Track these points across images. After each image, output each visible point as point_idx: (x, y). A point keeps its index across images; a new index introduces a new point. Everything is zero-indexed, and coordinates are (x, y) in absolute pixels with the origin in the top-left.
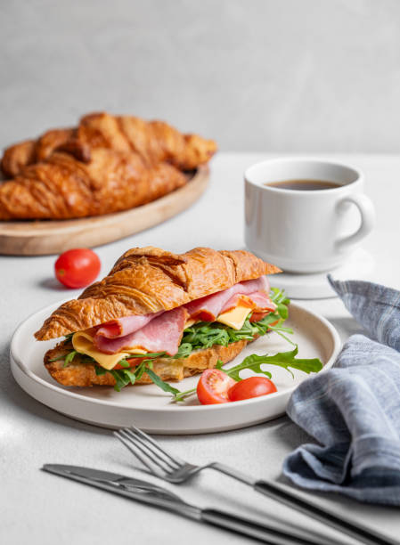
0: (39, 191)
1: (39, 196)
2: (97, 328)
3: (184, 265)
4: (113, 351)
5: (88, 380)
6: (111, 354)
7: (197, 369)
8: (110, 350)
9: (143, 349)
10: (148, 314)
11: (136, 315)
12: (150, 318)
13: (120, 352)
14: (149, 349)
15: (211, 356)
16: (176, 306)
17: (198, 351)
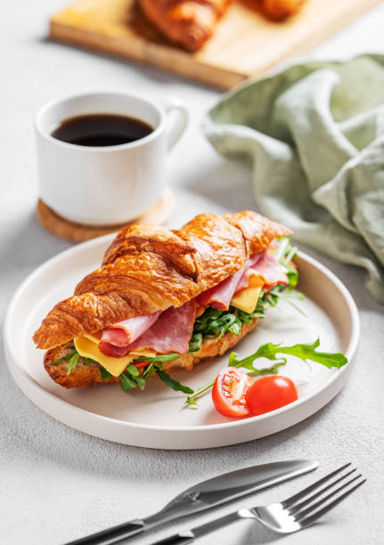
4: (118, 354)
9: (152, 350)
10: (155, 313)
11: (143, 315)
12: (158, 315)
13: (127, 354)
14: (158, 349)
15: (222, 344)
16: (186, 301)
17: (209, 342)
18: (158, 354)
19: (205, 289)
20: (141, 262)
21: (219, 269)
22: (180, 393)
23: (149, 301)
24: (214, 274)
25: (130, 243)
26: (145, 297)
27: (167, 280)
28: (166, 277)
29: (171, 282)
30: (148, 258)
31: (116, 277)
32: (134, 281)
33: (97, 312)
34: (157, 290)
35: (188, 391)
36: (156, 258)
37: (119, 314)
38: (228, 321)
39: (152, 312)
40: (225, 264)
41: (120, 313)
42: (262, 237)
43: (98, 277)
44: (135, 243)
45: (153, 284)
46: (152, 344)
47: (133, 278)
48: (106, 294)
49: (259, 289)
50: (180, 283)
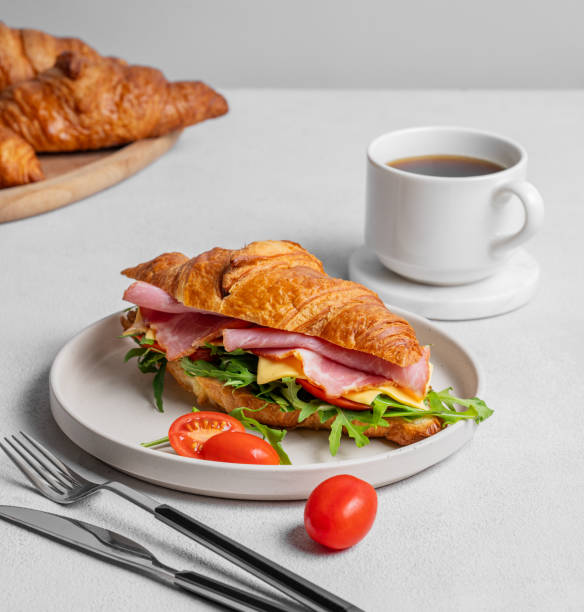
0: (12, 115)
1: (11, 121)
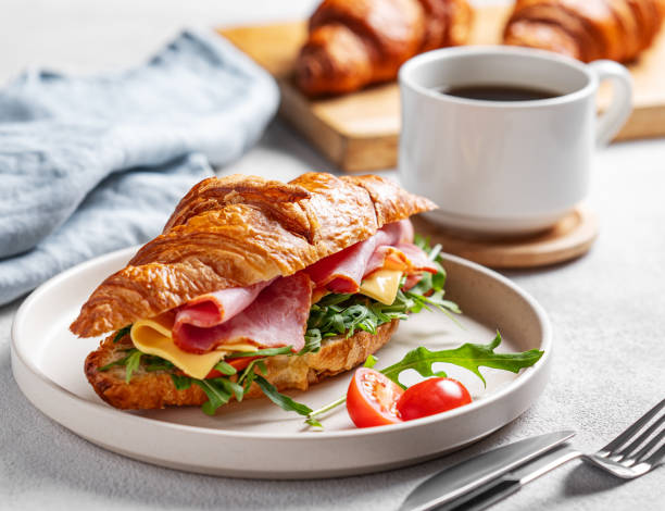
2: (174, 312)
3: (304, 201)
4: (201, 348)
5: (160, 397)
6: (201, 352)
7: (328, 371)
8: (196, 346)
9: (251, 342)
10: (255, 285)
11: (238, 286)
12: (258, 290)
13: (214, 349)
14: (261, 342)
15: (350, 348)
16: (299, 269)
17: (331, 343)
18: (261, 348)
19: (326, 255)
20: (229, 214)
21: (343, 229)
22: (294, 414)
23: (245, 266)
24: (337, 235)
25: (206, 198)
26: (239, 259)
27: (270, 237)
28: (267, 233)
29: (276, 239)
30: (239, 209)
31: (192, 236)
32: (222, 238)
33: (169, 282)
34: (257, 250)
35: (304, 411)
36: (250, 209)
37: (201, 285)
38: (357, 315)
39: (251, 283)
40: (352, 223)
41: (203, 283)
42: (398, 203)
43: (164, 242)
44: (215, 196)
45: (251, 241)
46: (251, 334)
47: (218, 235)
48: (178, 260)
49: (400, 274)
50: (290, 242)
